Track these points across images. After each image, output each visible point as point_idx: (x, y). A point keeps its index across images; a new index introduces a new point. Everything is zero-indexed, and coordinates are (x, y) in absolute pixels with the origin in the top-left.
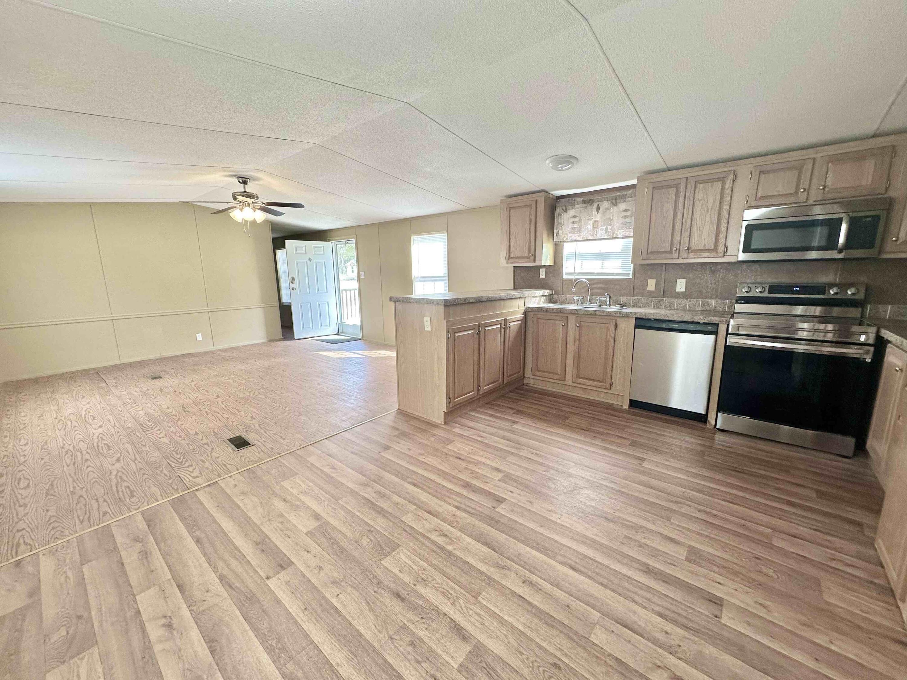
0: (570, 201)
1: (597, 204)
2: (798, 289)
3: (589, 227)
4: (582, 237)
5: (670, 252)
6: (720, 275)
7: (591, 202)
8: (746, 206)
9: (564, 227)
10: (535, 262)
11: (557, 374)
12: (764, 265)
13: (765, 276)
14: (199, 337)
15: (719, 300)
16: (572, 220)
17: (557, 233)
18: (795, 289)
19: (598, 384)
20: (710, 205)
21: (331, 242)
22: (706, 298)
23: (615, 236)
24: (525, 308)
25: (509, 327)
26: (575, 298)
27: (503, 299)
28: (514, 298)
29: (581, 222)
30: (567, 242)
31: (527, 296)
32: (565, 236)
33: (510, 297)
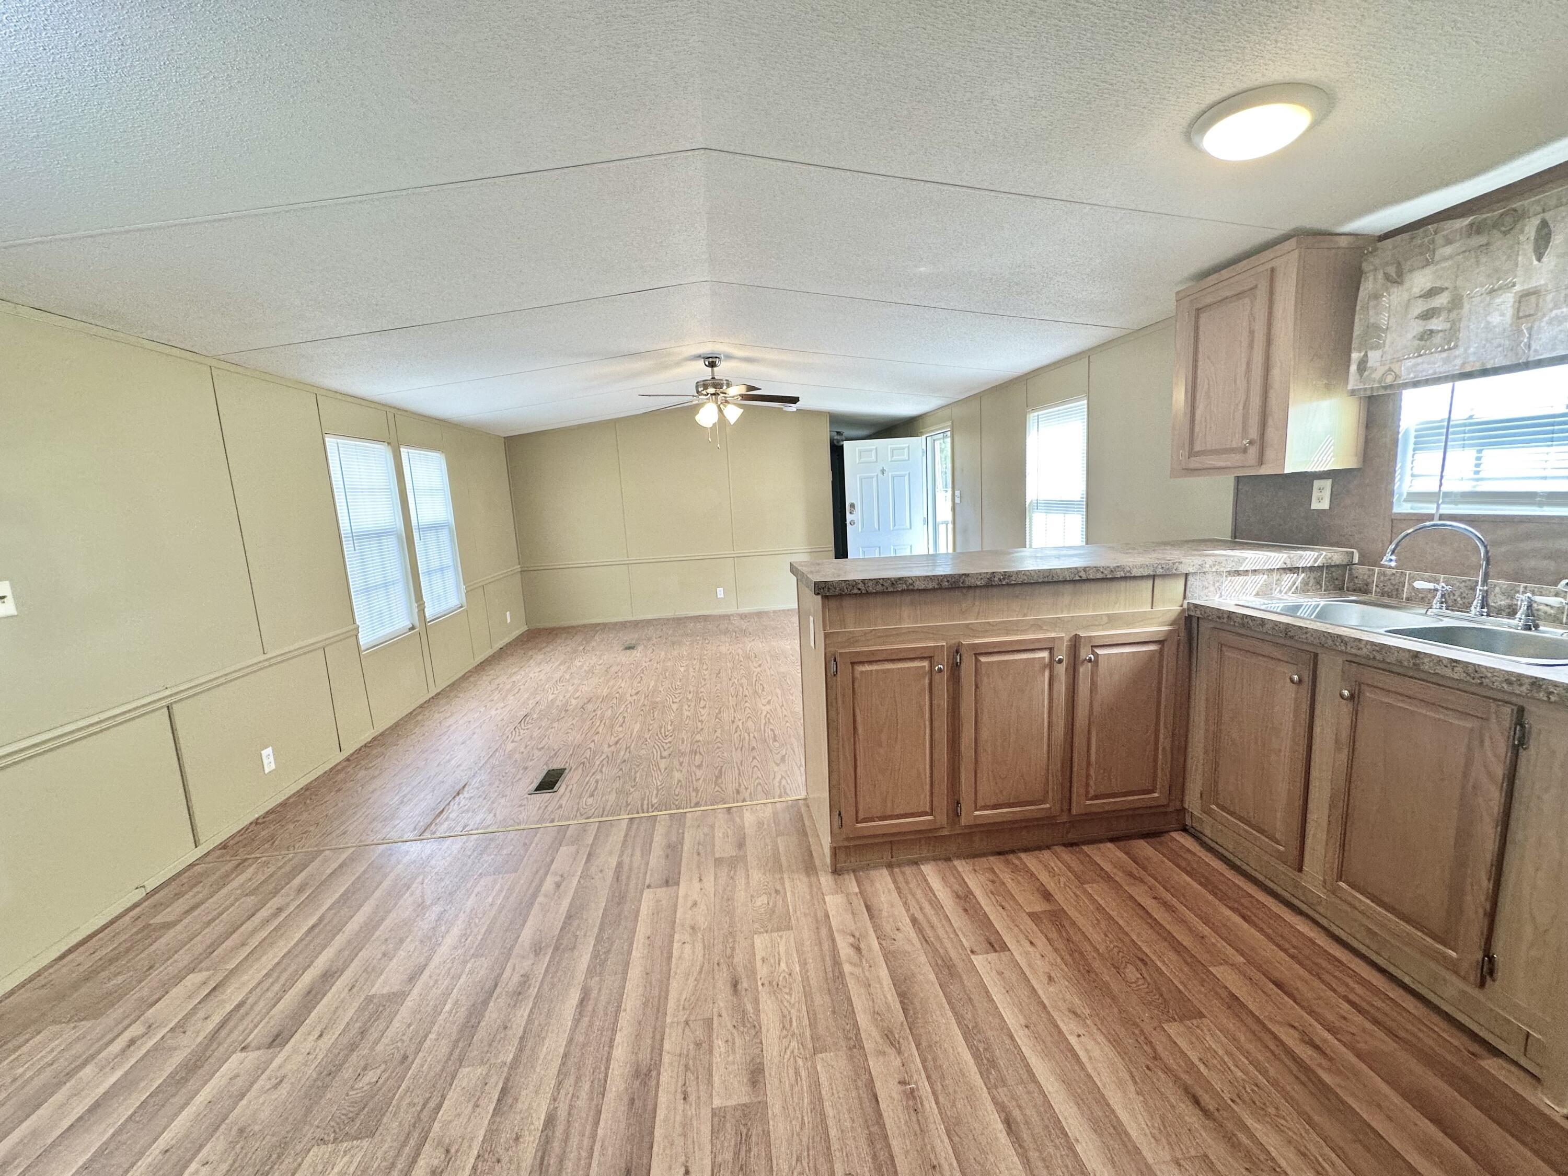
0: (1416, 241)
1: (1532, 224)
3: (1496, 319)
4: (1459, 362)
7: (1510, 220)
9: (1390, 336)
10: (1261, 463)
11: (1275, 839)
14: (720, 592)
16: (1420, 306)
17: (1363, 362)
21: (924, 437)
24: (1185, 606)
25: (1090, 660)
26: (1419, 584)
27: (1070, 581)
28: (1122, 578)
29: (1461, 308)
30: (1406, 385)
31: (1191, 570)
32: (1395, 368)
33: (1099, 576)
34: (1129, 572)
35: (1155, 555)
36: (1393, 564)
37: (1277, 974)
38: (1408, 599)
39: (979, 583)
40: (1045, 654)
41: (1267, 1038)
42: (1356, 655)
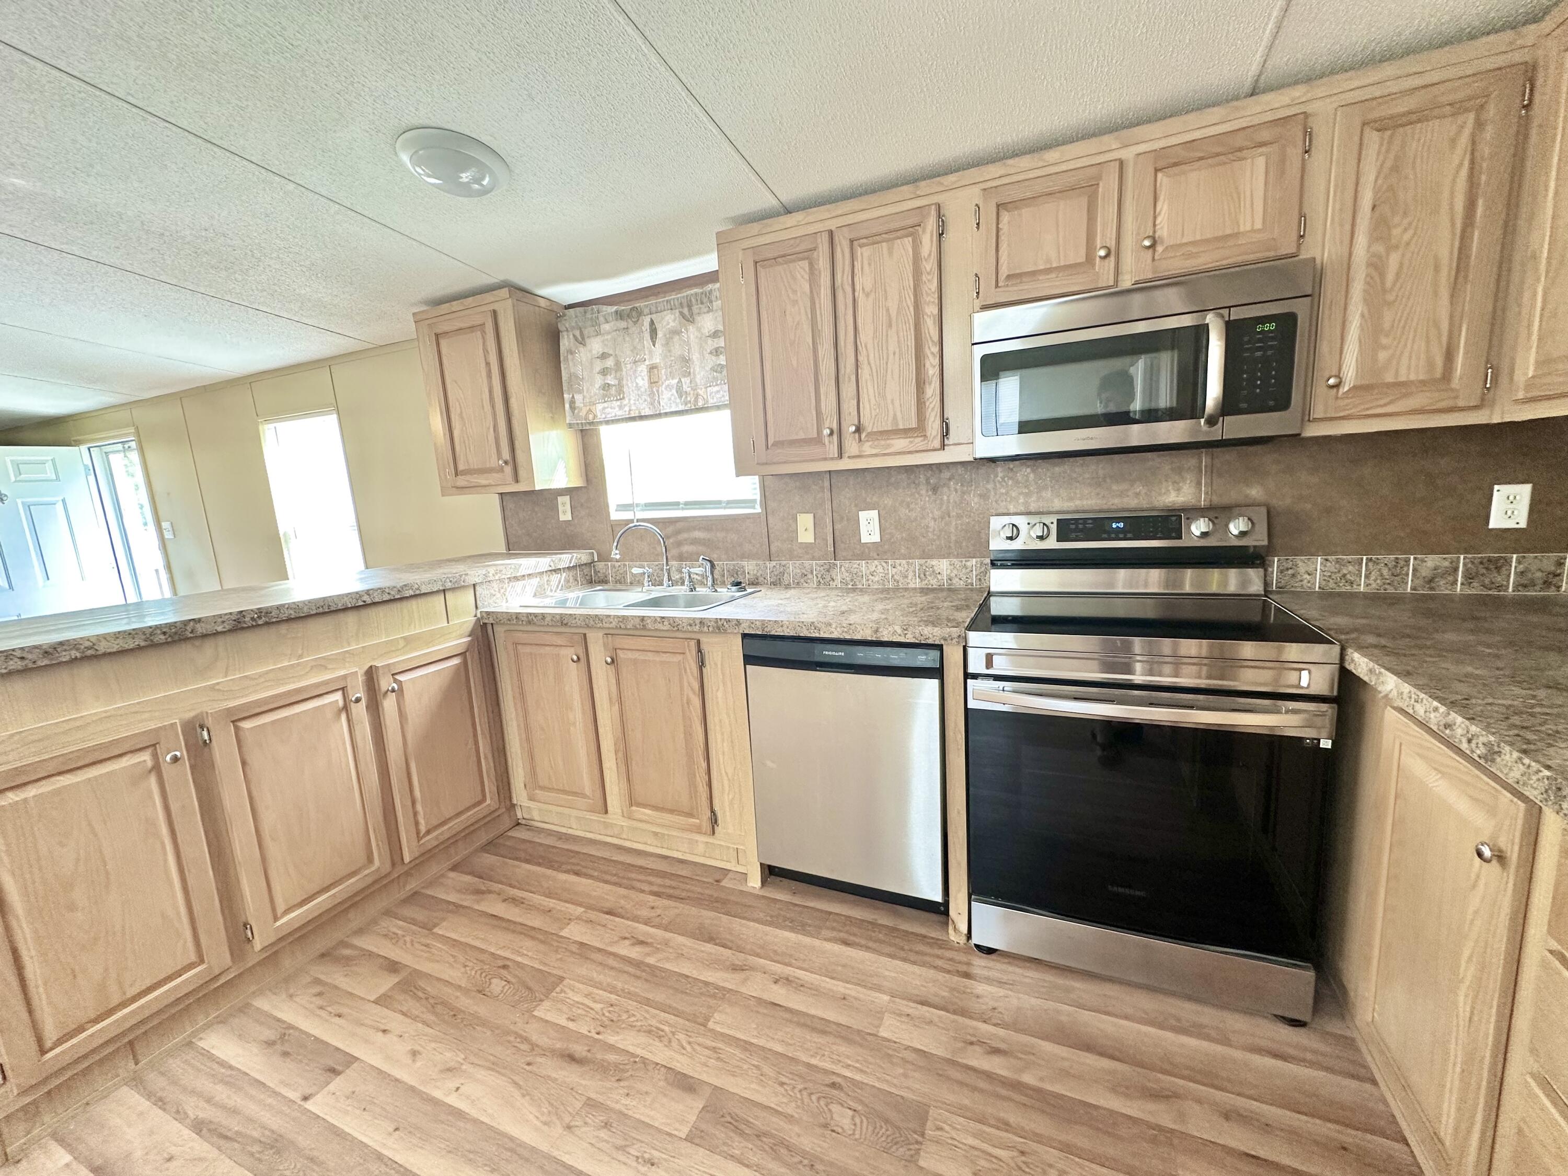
0: (589, 316)
1: (646, 321)
2: (1121, 525)
3: (640, 382)
4: (627, 409)
5: (818, 440)
6: (950, 495)
7: (634, 315)
8: (978, 304)
9: (585, 386)
10: (517, 481)
11: (584, 796)
12: (1043, 467)
13: (1047, 494)
15: (955, 561)
16: (599, 365)
17: (572, 402)
18: (1114, 526)
19: (682, 820)
20: (893, 305)
21: (84, 448)
22: (926, 555)
23: (700, 404)
24: (479, 615)
25: (393, 691)
26: (636, 571)
27: (352, 608)
28: (412, 597)
29: (622, 370)
30: (601, 423)
31: (477, 580)
32: (593, 408)
33: (386, 597)
34: (418, 589)
35: (441, 571)
36: (618, 557)
37: (607, 905)
38: (631, 583)
39: (220, 629)
40: (338, 696)
41: (611, 962)
42: (609, 628)
